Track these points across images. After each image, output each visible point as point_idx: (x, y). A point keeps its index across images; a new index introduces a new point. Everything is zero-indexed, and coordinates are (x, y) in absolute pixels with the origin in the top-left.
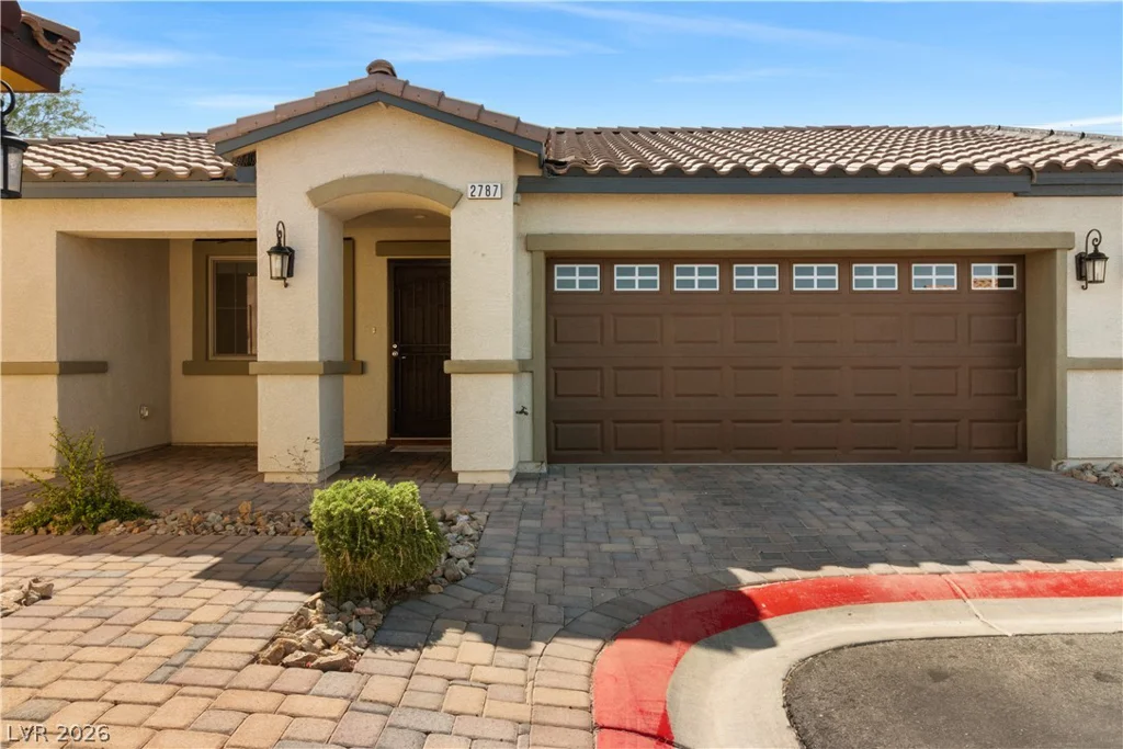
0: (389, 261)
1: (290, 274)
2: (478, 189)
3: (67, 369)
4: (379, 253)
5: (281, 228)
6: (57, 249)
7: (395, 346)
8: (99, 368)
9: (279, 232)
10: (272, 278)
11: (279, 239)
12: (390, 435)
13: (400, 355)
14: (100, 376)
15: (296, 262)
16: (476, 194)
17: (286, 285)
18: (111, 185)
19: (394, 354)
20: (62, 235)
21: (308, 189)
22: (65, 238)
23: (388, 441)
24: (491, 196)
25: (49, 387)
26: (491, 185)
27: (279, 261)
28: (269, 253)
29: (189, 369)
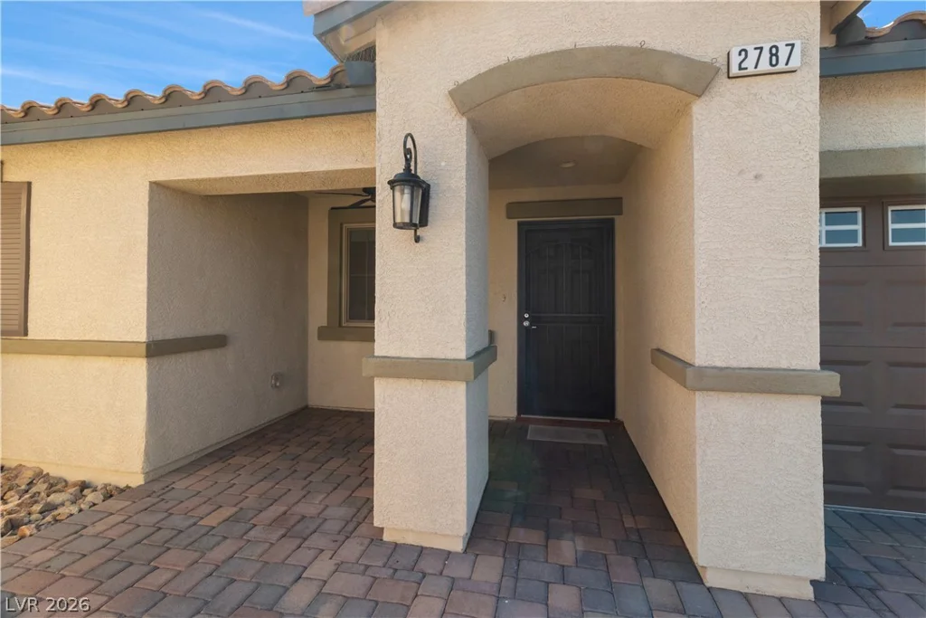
0: (520, 224)
1: (424, 221)
2: (753, 55)
3: (156, 350)
4: (509, 216)
5: (410, 145)
6: (150, 203)
7: (526, 316)
8: (218, 342)
9: (407, 152)
10: (395, 225)
11: (408, 161)
12: (519, 413)
13: (531, 325)
14: (219, 351)
15: (432, 203)
16: (750, 64)
17: (417, 239)
18: (193, 109)
19: (526, 324)
20: (158, 188)
21: (452, 86)
22: (160, 190)
23: (518, 418)
24: (781, 66)
25: (137, 371)
26: (781, 46)
27: (407, 197)
28: (392, 183)
29: (324, 334)
